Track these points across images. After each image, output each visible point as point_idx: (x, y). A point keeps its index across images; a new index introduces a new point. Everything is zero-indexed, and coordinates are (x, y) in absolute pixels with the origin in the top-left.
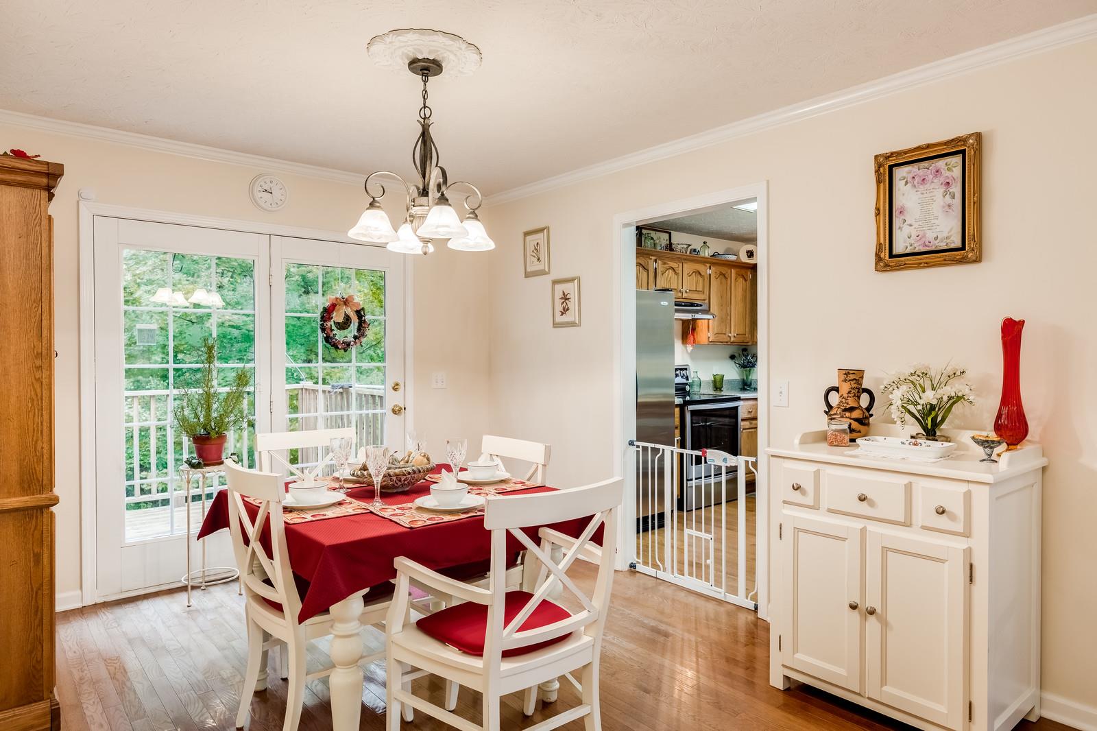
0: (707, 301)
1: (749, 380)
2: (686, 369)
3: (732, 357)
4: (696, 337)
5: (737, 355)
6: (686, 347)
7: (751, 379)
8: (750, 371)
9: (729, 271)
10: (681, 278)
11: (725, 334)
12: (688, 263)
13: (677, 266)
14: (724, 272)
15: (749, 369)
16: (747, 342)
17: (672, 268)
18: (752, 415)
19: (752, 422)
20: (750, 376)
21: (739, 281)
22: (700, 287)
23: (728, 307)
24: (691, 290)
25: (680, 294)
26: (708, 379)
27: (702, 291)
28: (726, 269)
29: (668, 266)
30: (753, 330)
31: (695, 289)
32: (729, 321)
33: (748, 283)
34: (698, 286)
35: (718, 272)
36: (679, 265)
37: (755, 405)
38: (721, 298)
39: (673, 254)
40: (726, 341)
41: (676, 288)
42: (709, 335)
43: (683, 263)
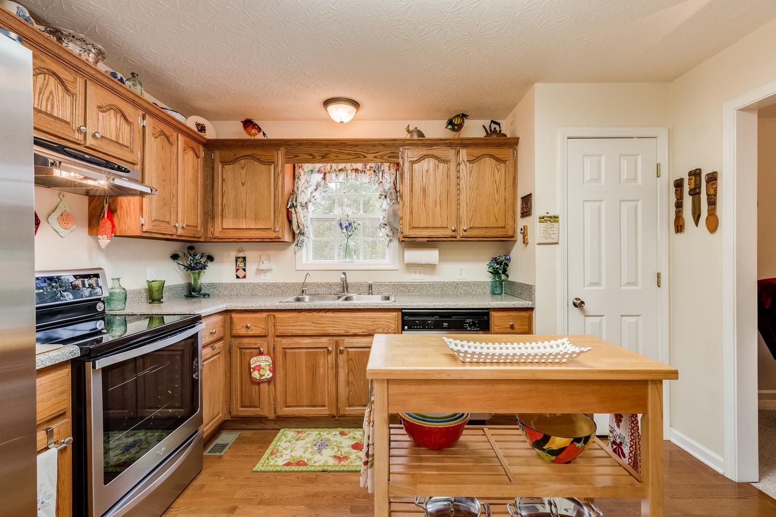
0: (138, 167)
1: (198, 286)
2: (97, 276)
3: (175, 257)
4: (115, 223)
5: (181, 254)
6: (97, 240)
7: (202, 283)
8: (199, 273)
9: (175, 134)
10: (80, 106)
11: (169, 222)
12: (99, 87)
13: (73, 80)
14: (168, 134)
15: (198, 271)
16: (199, 238)
17: (54, 74)
18: (215, 337)
19: (215, 345)
20: (199, 279)
21: (188, 154)
22: (125, 139)
23: (173, 184)
24: (106, 138)
25: (80, 135)
26: (139, 290)
27: (128, 147)
28: (171, 130)
29: (42, 66)
30: (207, 223)
31: (114, 139)
32: (175, 205)
33: (200, 161)
34: (121, 137)
35: (157, 128)
36: (75, 79)
37: (219, 321)
38: (164, 169)
39: (61, 49)
40: (170, 233)
41: (68, 120)
42: (143, 221)
43: (88, 82)
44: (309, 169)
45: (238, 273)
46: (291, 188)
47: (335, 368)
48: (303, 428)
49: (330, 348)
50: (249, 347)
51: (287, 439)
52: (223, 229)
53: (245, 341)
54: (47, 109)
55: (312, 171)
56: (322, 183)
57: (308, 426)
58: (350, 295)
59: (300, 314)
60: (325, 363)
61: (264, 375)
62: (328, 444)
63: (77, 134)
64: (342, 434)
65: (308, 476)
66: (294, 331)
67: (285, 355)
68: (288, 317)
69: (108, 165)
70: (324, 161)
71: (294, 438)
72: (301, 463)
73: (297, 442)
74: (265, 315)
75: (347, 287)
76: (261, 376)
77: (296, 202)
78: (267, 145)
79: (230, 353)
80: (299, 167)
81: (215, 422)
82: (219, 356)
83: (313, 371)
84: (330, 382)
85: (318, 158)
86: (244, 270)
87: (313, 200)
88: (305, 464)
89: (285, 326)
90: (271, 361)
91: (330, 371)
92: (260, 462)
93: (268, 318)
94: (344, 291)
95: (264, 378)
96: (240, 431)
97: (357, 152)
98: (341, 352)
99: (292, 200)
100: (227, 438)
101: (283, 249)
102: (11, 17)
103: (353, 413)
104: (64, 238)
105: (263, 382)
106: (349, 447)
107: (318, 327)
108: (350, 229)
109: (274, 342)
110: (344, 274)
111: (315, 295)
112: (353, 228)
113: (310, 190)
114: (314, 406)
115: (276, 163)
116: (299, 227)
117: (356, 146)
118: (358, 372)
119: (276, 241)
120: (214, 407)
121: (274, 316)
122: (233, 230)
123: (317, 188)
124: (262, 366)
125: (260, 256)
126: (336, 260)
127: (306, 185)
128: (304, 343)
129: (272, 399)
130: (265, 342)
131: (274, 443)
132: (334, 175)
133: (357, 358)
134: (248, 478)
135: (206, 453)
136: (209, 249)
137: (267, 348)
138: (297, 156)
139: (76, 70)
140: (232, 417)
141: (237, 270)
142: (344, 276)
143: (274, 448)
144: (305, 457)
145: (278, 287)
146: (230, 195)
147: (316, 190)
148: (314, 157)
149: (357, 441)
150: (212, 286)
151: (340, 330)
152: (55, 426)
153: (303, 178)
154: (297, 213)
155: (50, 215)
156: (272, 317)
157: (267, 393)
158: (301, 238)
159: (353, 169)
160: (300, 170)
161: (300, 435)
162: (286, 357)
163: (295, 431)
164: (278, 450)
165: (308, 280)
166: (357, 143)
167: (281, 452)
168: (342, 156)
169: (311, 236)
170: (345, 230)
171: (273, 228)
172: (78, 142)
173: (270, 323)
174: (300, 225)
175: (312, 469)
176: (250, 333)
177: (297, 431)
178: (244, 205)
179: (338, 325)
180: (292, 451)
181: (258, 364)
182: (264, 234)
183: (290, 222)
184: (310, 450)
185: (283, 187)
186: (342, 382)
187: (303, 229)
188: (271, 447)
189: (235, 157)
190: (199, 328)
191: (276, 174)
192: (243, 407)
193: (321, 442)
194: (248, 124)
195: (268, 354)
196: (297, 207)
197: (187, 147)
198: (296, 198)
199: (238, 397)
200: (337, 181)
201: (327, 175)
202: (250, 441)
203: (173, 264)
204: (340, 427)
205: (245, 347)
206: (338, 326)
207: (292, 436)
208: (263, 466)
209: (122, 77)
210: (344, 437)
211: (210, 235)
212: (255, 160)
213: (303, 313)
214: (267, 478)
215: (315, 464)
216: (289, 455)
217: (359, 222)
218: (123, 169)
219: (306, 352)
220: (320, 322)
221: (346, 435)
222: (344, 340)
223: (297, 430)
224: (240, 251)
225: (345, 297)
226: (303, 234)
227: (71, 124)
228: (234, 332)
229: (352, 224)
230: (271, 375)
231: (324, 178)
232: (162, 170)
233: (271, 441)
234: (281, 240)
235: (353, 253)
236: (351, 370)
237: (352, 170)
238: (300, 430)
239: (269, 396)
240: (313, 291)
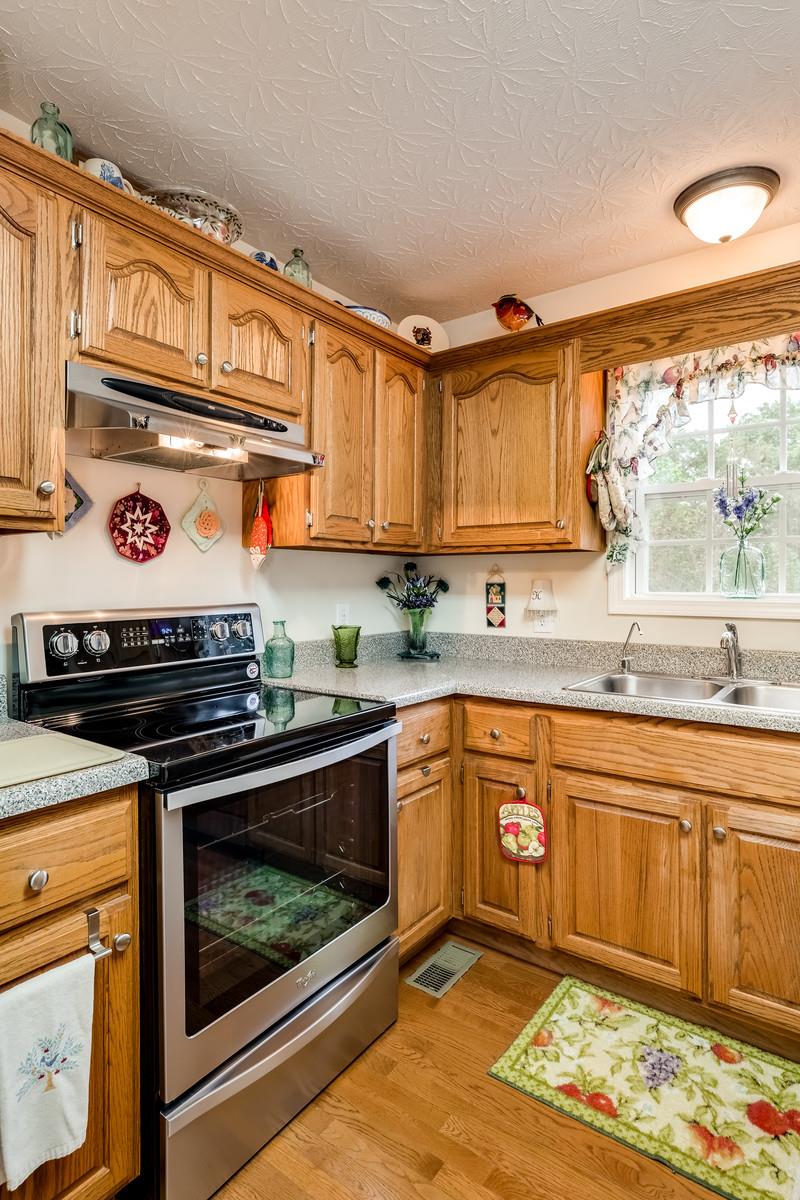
0: (302, 420)
1: (421, 637)
2: (247, 617)
3: (383, 583)
4: (275, 525)
5: (393, 578)
7: (427, 633)
8: (422, 614)
9: (369, 352)
10: (201, 319)
11: (357, 519)
12: (231, 281)
13: (187, 275)
14: (355, 352)
15: (418, 610)
16: (416, 547)
17: (159, 269)
18: (430, 749)
19: (430, 766)
20: (421, 625)
21: (395, 387)
22: (276, 371)
23: (365, 447)
24: (244, 372)
25: (200, 371)
26: (321, 641)
27: (283, 384)
28: (362, 344)
29: (138, 257)
30: (431, 519)
31: (257, 372)
32: (369, 487)
33: (418, 399)
34: (270, 367)
35: (334, 343)
36: (192, 272)
37: (437, 717)
38: (347, 419)
39: (167, 224)
40: (360, 539)
41: (181, 347)
42: (309, 519)
43: (213, 274)
44: (640, 379)
45: (490, 616)
46: (597, 428)
47: (701, 877)
48: (617, 994)
49: (686, 823)
50: (497, 779)
51: (574, 1012)
52: (458, 528)
53: (491, 764)
54: (146, 331)
55: (647, 383)
56: (673, 408)
57: (628, 994)
58: (747, 683)
59: (609, 724)
60: (674, 859)
61: (527, 848)
62: (676, 1070)
63: (195, 369)
64: (719, 1052)
65: (616, 1156)
66: (596, 761)
67: (573, 812)
68: (581, 727)
69: (248, 420)
70: (676, 349)
71: (592, 1016)
72: (603, 1102)
73: (597, 1031)
74: (530, 713)
75: (740, 660)
76: (522, 848)
77: (607, 459)
78: (541, 341)
79: (462, 783)
80: (617, 378)
81: (429, 923)
82: (438, 787)
83: (642, 869)
84: (684, 908)
85: (660, 344)
86: (502, 610)
87: (649, 450)
88: (612, 1114)
89: (574, 747)
90: (541, 819)
91: (685, 880)
92: (506, 1054)
93: (536, 723)
94: (730, 673)
95: (525, 853)
96: (483, 949)
97: (768, 308)
98: (720, 840)
99: (598, 456)
100: (455, 956)
101: (581, 567)
102: (88, 182)
103: (752, 1010)
104: (207, 553)
105: (525, 862)
106: (737, 1106)
107: (653, 761)
108: (748, 514)
109: (549, 777)
110: (732, 628)
111: (654, 677)
112: (759, 511)
113: (643, 427)
114: (644, 955)
115: (561, 376)
116: (614, 517)
117: (767, 290)
118: (768, 906)
119: (561, 549)
120: (426, 891)
121: (549, 718)
122: (476, 530)
123: (660, 421)
124: (523, 827)
125: (533, 582)
126: (707, 593)
127: (633, 417)
128: (619, 795)
129: (544, 904)
130: (528, 775)
131: (544, 1010)
132: (704, 386)
133: (765, 865)
134: (477, 1088)
135: (410, 981)
136: (440, 567)
137: (533, 789)
138: (609, 351)
139: (195, 258)
140: (465, 918)
141: (489, 610)
142: (729, 635)
143: (542, 1027)
144: (612, 1088)
145: (568, 650)
146: (471, 459)
147: (656, 426)
148: (650, 345)
149: (766, 1099)
150: (446, 638)
151: (715, 779)
152: (103, 908)
153: (625, 403)
154: (610, 484)
155: (184, 516)
156: (546, 721)
157: (534, 888)
158: (621, 540)
159: (760, 358)
160: (619, 386)
161: (607, 1011)
162: (575, 817)
163: (597, 996)
164: (551, 1035)
165: (635, 639)
166: (771, 281)
167: (557, 1045)
168: (724, 327)
169: (646, 536)
170: (733, 518)
171: (553, 522)
172: (198, 383)
173: (541, 733)
174: (615, 511)
175: (629, 1136)
176: (500, 749)
177: (601, 998)
178: (496, 477)
179: (708, 764)
180: (582, 1054)
181: (515, 821)
182: (537, 536)
183: (594, 505)
184: (627, 1069)
185: (576, 427)
186: (720, 918)
187: (623, 520)
188: (537, 1019)
189: (480, 379)
190: (391, 732)
191: (562, 399)
192: (485, 902)
193: (659, 1055)
194: (508, 306)
195: (537, 804)
196: (608, 469)
197: (393, 374)
198: (608, 448)
199: (475, 879)
200: (712, 396)
201: (685, 385)
202: (497, 986)
203: (381, 596)
204: (713, 1029)
205: (490, 776)
206: (711, 768)
207: (588, 1007)
208: (512, 1068)
209: (274, 258)
210: (725, 1065)
211: (436, 541)
212: (517, 379)
213: (616, 722)
214: (517, 1109)
215: (636, 1124)
216: (576, 1061)
217: (776, 495)
218: (274, 425)
219: (623, 819)
220: (660, 750)
221: (731, 1061)
222: (727, 809)
223: (601, 994)
224: (496, 571)
225: (732, 688)
226: (625, 532)
227: (186, 353)
228: (470, 742)
229: (757, 500)
230: (541, 851)
231: (678, 395)
232: (344, 421)
233: (538, 1003)
234: (571, 547)
235: (757, 575)
236: (749, 892)
237: (754, 361)
238: (609, 996)
239: (538, 895)
240: (647, 665)
